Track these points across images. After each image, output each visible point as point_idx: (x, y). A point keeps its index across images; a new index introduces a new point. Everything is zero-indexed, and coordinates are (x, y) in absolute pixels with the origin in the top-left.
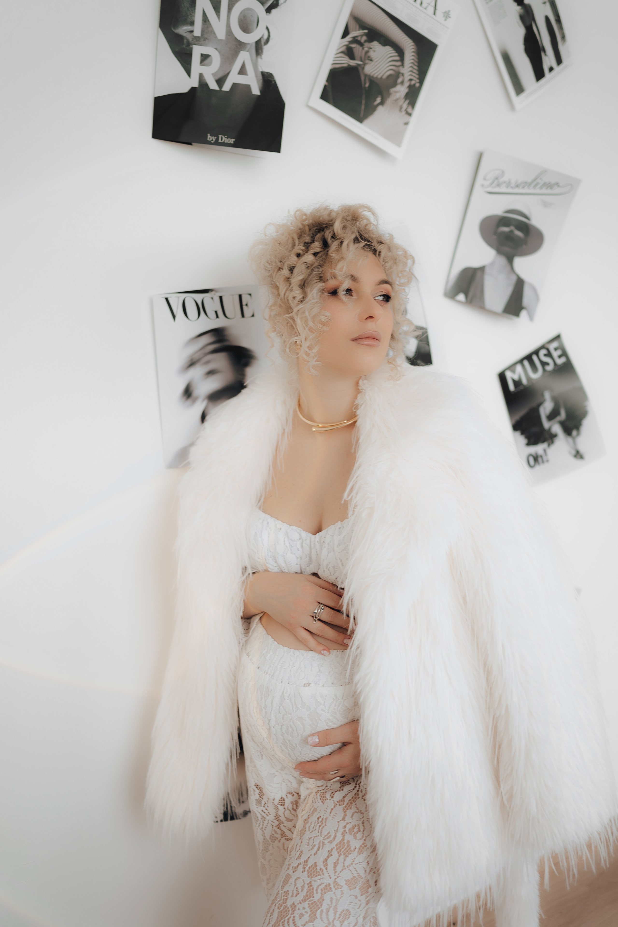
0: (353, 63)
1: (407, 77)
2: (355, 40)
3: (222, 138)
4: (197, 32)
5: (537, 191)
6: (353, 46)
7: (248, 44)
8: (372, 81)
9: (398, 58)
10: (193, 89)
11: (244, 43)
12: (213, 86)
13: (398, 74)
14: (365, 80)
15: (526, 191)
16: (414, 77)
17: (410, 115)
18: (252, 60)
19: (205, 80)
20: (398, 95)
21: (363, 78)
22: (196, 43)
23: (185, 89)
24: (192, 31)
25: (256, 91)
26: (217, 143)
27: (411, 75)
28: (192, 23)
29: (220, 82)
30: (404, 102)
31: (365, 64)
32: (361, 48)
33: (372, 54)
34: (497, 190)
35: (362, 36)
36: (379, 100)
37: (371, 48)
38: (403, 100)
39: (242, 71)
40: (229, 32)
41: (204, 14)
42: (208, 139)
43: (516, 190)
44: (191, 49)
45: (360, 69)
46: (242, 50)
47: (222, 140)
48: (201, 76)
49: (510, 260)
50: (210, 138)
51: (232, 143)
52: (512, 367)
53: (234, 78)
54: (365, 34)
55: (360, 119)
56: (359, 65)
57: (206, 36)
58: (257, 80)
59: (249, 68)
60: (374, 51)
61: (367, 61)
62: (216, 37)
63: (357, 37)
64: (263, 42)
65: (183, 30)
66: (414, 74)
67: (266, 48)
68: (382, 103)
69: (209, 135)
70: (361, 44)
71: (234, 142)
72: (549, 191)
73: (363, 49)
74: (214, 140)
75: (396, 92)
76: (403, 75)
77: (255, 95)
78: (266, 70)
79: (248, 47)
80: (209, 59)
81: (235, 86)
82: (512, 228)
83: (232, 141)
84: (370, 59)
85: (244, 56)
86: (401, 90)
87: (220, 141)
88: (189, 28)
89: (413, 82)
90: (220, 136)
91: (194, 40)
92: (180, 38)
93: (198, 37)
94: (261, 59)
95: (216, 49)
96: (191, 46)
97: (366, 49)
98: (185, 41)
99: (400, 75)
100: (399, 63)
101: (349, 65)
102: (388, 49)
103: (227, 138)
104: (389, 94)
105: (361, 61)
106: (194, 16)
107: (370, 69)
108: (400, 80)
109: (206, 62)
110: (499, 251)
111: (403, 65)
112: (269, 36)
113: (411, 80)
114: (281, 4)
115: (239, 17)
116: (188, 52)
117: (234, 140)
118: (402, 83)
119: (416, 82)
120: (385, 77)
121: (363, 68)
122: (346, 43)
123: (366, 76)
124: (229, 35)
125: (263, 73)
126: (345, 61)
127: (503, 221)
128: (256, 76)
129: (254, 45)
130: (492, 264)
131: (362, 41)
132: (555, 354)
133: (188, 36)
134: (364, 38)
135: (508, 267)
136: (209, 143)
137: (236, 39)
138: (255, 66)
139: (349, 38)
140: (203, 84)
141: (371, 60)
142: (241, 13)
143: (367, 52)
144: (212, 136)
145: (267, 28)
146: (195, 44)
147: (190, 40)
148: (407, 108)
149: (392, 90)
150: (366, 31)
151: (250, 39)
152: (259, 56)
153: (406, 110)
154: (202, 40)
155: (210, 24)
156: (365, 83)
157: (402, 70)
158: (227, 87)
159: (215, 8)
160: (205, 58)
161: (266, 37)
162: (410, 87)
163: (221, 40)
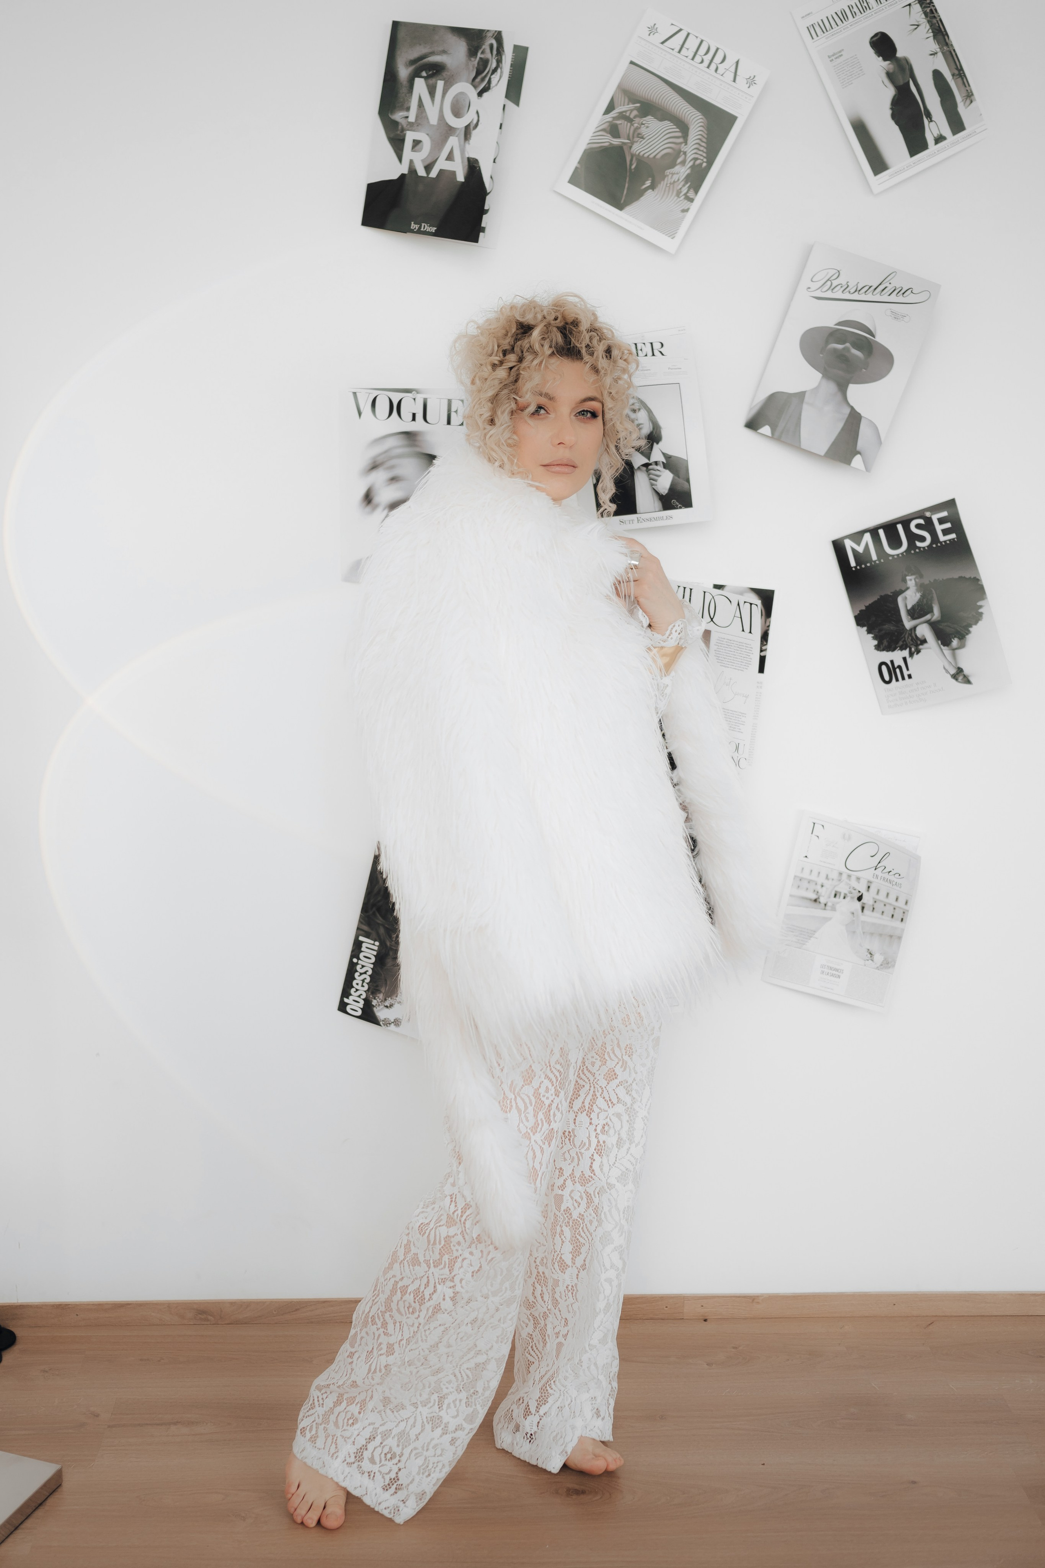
0: (616, 142)
1: (690, 156)
2: (622, 116)
3: (424, 226)
4: (412, 119)
5: (885, 298)
6: (618, 122)
7: (458, 129)
8: (641, 162)
9: (680, 134)
10: (403, 176)
11: (454, 128)
12: (421, 172)
13: (678, 153)
14: (631, 160)
15: (869, 297)
16: (701, 155)
17: (691, 200)
18: (460, 146)
19: (414, 166)
20: (675, 177)
21: (628, 159)
22: (410, 129)
23: (395, 176)
24: (407, 117)
25: (461, 178)
26: (419, 232)
27: (696, 153)
28: (408, 109)
29: (428, 168)
30: (684, 186)
31: (633, 143)
32: (629, 124)
33: (643, 130)
34: (829, 294)
35: (631, 111)
36: (648, 183)
37: (642, 124)
38: (683, 183)
39: (450, 157)
40: (441, 117)
41: (420, 100)
42: (412, 228)
43: (856, 296)
44: (405, 135)
45: (625, 148)
46: (451, 136)
47: (424, 228)
48: (411, 162)
49: (842, 388)
50: (414, 226)
51: (434, 231)
52: (857, 537)
53: (442, 164)
54: (636, 109)
55: (620, 206)
56: (623, 143)
57: (419, 122)
58: (463, 165)
59: (457, 154)
60: (647, 127)
61: (636, 139)
62: (428, 122)
63: (626, 111)
64: (472, 127)
65: (398, 116)
66: (701, 153)
67: (475, 134)
68: (653, 187)
69: (413, 223)
70: (630, 120)
71: (435, 230)
72: (900, 299)
73: (632, 125)
74: (417, 228)
75: (673, 174)
76: (685, 153)
77: (459, 181)
78: (472, 155)
79: (458, 132)
80: (420, 145)
81: (441, 172)
82: (848, 345)
83: (433, 229)
84: (640, 136)
85: (453, 142)
86: (681, 171)
87: (422, 229)
88: (404, 114)
89: (698, 162)
90: (423, 224)
91: (408, 126)
92: (396, 123)
93: (412, 123)
94: (469, 144)
95: (427, 134)
96: (405, 132)
97: (636, 125)
98: (400, 127)
99: (682, 153)
100: (681, 140)
101: (611, 144)
102: (667, 126)
103: (430, 226)
104: (664, 177)
105: (628, 139)
106: (410, 102)
107: (638, 148)
108: (679, 160)
109: (417, 148)
110: (826, 375)
111: (686, 143)
112: (478, 121)
113: (696, 159)
114: (493, 87)
115: (452, 101)
116: (401, 138)
117: (436, 228)
118: (683, 163)
119: (702, 161)
120: (659, 156)
121: (631, 147)
122: (610, 119)
123: (632, 156)
124: (441, 120)
125: (469, 159)
126: (608, 140)
127: (835, 335)
128: (462, 162)
129: (464, 130)
130: (816, 389)
131: (632, 116)
132: (939, 528)
133: (403, 122)
134: (635, 113)
135: (839, 396)
136: (412, 231)
137: (447, 124)
138: (463, 151)
139: (613, 114)
140: (412, 171)
141: (643, 138)
142: (454, 97)
143: (637, 128)
144: (416, 224)
145: (477, 112)
146: (408, 130)
147: (405, 126)
148: (687, 192)
149: (668, 172)
150: (638, 105)
151: (459, 124)
152: (467, 142)
153: (685, 194)
154: (415, 125)
155: (425, 109)
156: (631, 164)
157: (684, 148)
158: (434, 174)
159: (430, 93)
160: (416, 143)
161: (475, 122)
162: (692, 167)
163: (433, 125)
